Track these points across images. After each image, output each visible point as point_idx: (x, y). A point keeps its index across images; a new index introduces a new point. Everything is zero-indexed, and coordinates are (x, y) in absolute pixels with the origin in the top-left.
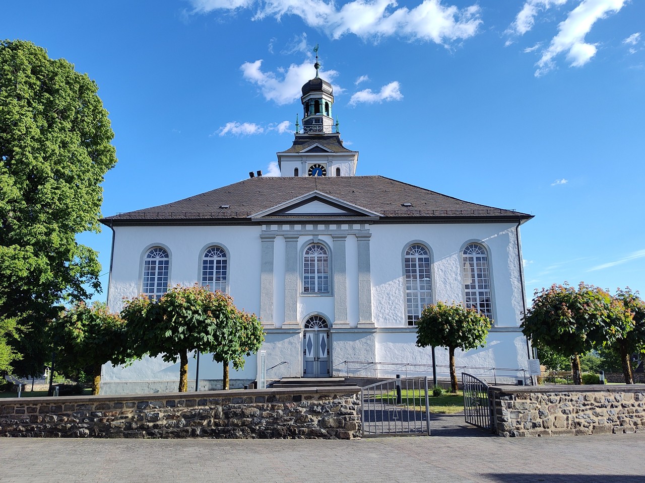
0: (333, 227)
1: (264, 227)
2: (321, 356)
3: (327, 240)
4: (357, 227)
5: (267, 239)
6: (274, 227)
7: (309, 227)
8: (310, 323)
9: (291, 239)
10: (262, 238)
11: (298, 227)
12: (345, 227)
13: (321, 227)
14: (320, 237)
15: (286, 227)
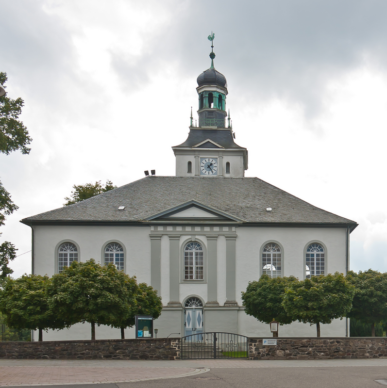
0: (207, 229)
1: (152, 228)
2: (197, 327)
3: (203, 239)
4: (226, 229)
5: (155, 238)
6: (160, 229)
7: (188, 229)
8: (189, 303)
9: (174, 238)
10: (151, 237)
11: (179, 229)
12: (216, 229)
13: (198, 229)
14: (197, 237)
15: (170, 229)
